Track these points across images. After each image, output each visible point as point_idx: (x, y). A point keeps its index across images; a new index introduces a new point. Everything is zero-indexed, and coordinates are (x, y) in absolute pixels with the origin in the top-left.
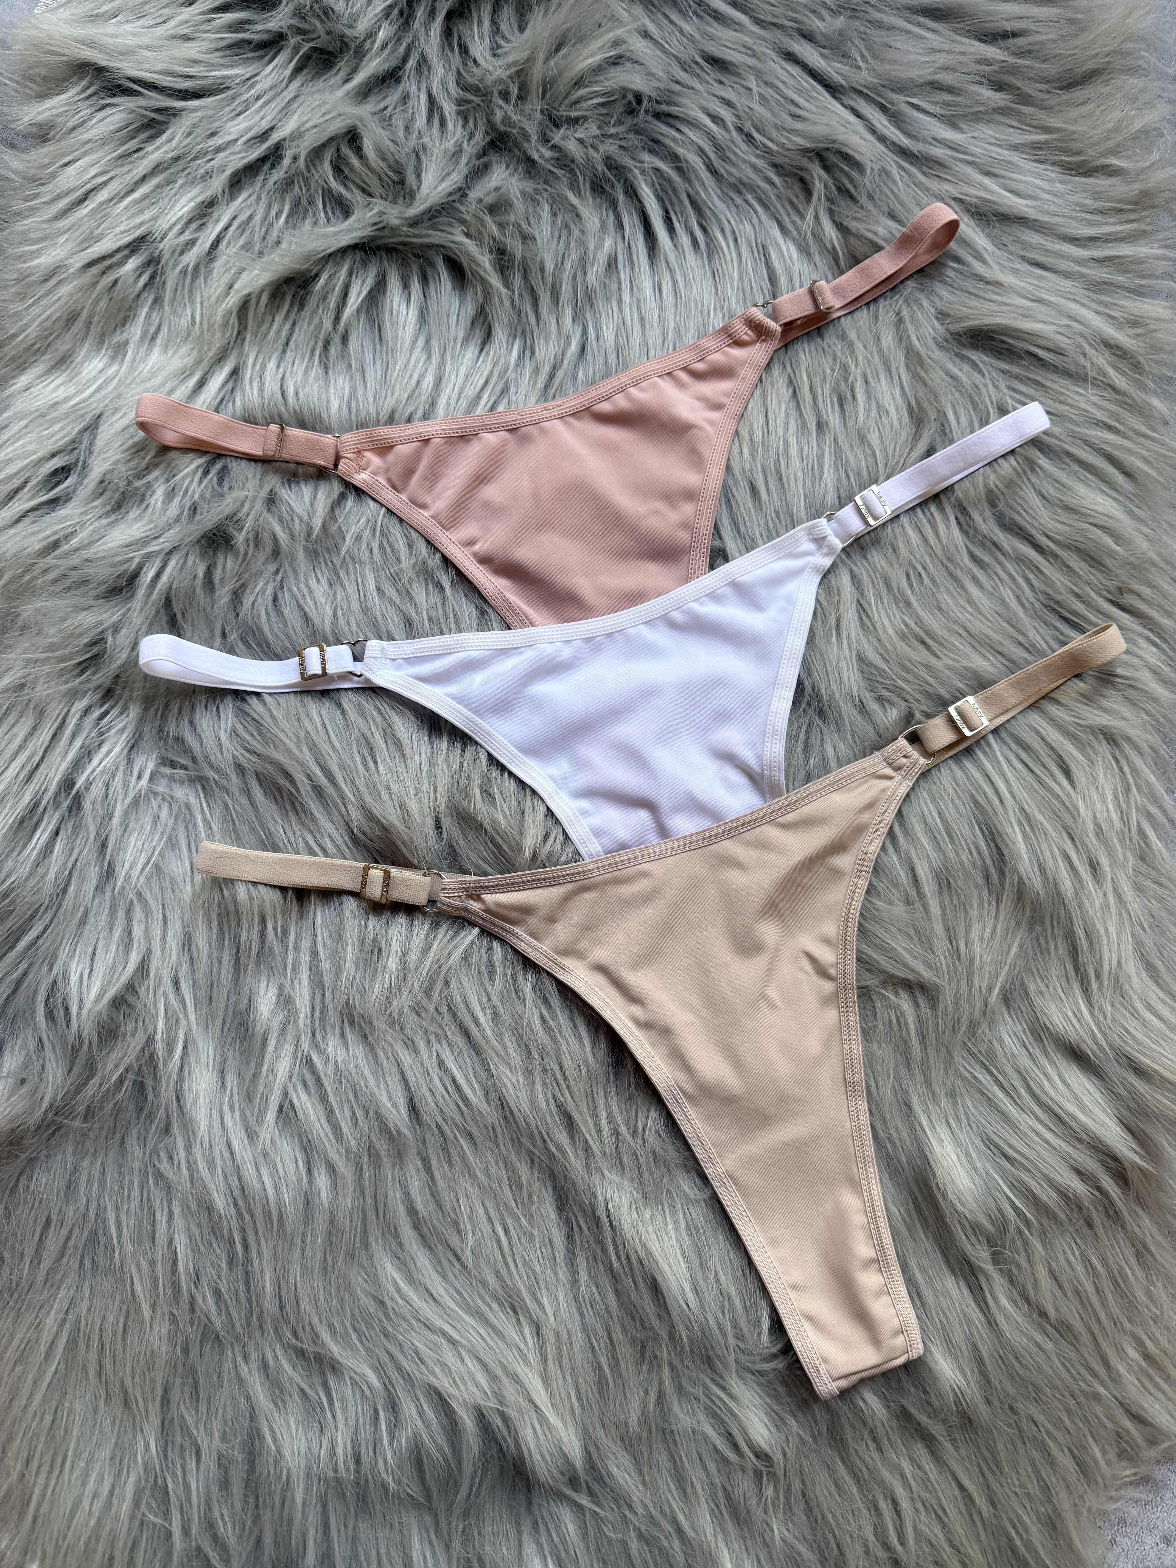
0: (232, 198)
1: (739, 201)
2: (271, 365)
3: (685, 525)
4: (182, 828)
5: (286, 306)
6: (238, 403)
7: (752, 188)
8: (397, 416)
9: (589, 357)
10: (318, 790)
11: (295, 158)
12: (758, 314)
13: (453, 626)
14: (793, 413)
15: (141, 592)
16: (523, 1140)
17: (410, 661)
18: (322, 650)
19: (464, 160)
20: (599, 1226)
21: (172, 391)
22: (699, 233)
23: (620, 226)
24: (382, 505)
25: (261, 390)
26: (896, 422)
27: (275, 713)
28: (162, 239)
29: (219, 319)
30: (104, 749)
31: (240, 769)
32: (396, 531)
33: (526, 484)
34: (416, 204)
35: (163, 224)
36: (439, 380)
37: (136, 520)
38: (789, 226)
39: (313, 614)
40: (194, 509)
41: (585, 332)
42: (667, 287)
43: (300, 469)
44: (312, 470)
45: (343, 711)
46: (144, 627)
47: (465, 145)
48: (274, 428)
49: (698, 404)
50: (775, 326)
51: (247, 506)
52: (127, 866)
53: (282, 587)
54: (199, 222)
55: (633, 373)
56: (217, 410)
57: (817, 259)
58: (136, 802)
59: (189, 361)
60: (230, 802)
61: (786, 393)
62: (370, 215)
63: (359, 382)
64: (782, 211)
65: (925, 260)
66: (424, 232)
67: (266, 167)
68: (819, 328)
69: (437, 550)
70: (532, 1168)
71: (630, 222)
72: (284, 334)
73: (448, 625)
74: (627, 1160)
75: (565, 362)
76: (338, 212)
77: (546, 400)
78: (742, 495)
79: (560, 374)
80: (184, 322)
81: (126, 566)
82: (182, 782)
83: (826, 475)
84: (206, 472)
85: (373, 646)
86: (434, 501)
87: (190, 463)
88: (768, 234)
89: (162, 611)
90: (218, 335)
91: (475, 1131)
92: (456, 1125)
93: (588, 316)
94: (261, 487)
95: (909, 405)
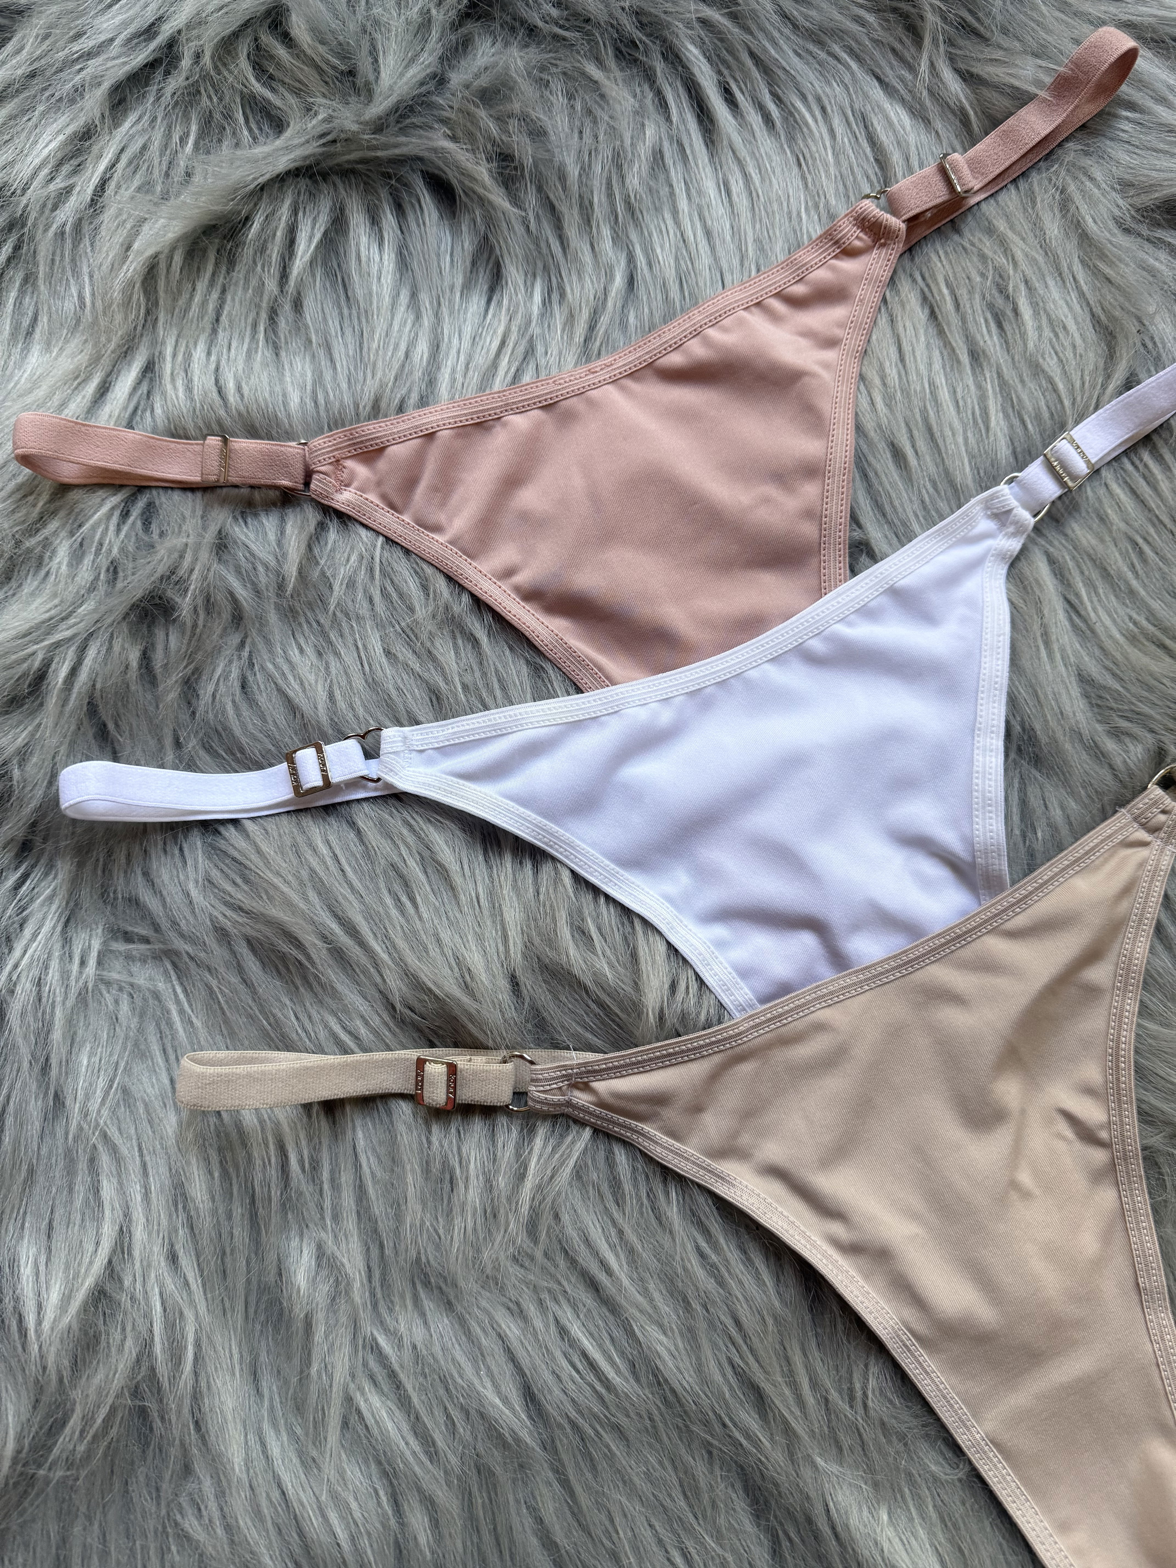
0: (116, 123)
1: (823, 55)
2: (199, 353)
3: (809, 514)
4: (151, 1029)
5: (210, 268)
6: (158, 411)
7: (838, 34)
8: (383, 405)
9: (642, 292)
10: (338, 954)
11: (198, 56)
12: (871, 208)
13: (498, 693)
14: (936, 342)
15: (52, 701)
16: (694, 1428)
17: (445, 751)
18: (319, 751)
19: (435, 34)
20: (817, 1536)
21: (63, 405)
22: (772, 107)
23: (663, 105)
24: (378, 533)
25: (189, 389)
26: (1079, 341)
27: (264, 847)
28: (24, 191)
29: (117, 295)
30: (28, 931)
31: (222, 934)
32: (402, 568)
33: (578, 481)
34: (377, 99)
35: (23, 170)
36: (436, 348)
37: (32, 594)
38: (896, 83)
39: (300, 699)
40: (114, 569)
41: (631, 259)
42: (737, 186)
43: (257, 495)
44: (272, 494)
45: (359, 833)
46: (63, 750)
47: (434, 12)
48: (214, 441)
49: (803, 342)
50: (897, 223)
51: (188, 558)
52: (80, 1096)
53: (251, 665)
54: (74, 162)
55: (710, 307)
56: (130, 426)
57: (938, 125)
58: (82, 998)
59: (83, 359)
60: (214, 983)
61: (921, 315)
62: (314, 124)
63: (324, 362)
64: (883, 63)
65: (1089, 111)
66: (393, 140)
67: (159, 74)
68: (952, 221)
69: (462, 588)
70: (711, 1463)
71: (677, 98)
72: (211, 307)
73: (491, 692)
74: (846, 1441)
75: (610, 304)
76: (266, 128)
77: (588, 360)
78: (884, 464)
79: (604, 321)
80: (69, 305)
81: (25, 666)
82: (144, 960)
83: (993, 423)
84: (125, 515)
85: (391, 736)
86: (450, 519)
87: (101, 505)
88: (866, 96)
89: (86, 722)
90: (119, 317)
91: (623, 1421)
92: (596, 1416)
93: (634, 236)
94: (205, 528)
95: (1093, 315)
